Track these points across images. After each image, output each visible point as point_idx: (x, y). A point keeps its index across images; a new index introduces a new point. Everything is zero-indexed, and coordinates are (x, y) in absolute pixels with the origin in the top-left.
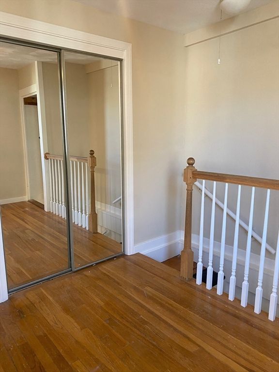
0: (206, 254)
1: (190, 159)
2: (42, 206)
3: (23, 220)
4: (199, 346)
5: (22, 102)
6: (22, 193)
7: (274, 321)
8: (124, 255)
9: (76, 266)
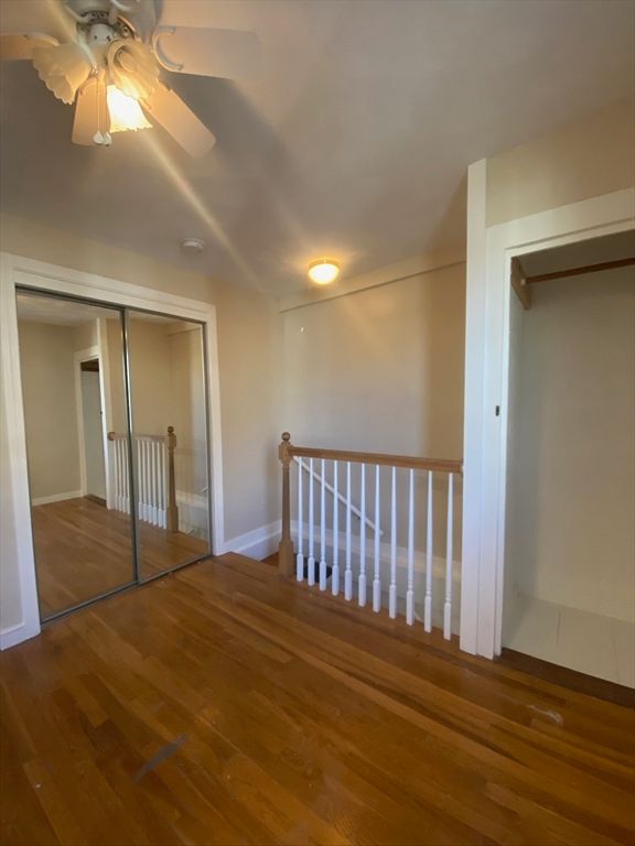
0: (306, 542)
1: (284, 434)
2: (103, 503)
3: (72, 522)
4: (293, 654)
5: (78, 368)
6: (77, 487)
7: (380, 612)
8: (211, 556)
9: (144, 577)
